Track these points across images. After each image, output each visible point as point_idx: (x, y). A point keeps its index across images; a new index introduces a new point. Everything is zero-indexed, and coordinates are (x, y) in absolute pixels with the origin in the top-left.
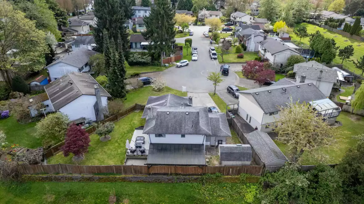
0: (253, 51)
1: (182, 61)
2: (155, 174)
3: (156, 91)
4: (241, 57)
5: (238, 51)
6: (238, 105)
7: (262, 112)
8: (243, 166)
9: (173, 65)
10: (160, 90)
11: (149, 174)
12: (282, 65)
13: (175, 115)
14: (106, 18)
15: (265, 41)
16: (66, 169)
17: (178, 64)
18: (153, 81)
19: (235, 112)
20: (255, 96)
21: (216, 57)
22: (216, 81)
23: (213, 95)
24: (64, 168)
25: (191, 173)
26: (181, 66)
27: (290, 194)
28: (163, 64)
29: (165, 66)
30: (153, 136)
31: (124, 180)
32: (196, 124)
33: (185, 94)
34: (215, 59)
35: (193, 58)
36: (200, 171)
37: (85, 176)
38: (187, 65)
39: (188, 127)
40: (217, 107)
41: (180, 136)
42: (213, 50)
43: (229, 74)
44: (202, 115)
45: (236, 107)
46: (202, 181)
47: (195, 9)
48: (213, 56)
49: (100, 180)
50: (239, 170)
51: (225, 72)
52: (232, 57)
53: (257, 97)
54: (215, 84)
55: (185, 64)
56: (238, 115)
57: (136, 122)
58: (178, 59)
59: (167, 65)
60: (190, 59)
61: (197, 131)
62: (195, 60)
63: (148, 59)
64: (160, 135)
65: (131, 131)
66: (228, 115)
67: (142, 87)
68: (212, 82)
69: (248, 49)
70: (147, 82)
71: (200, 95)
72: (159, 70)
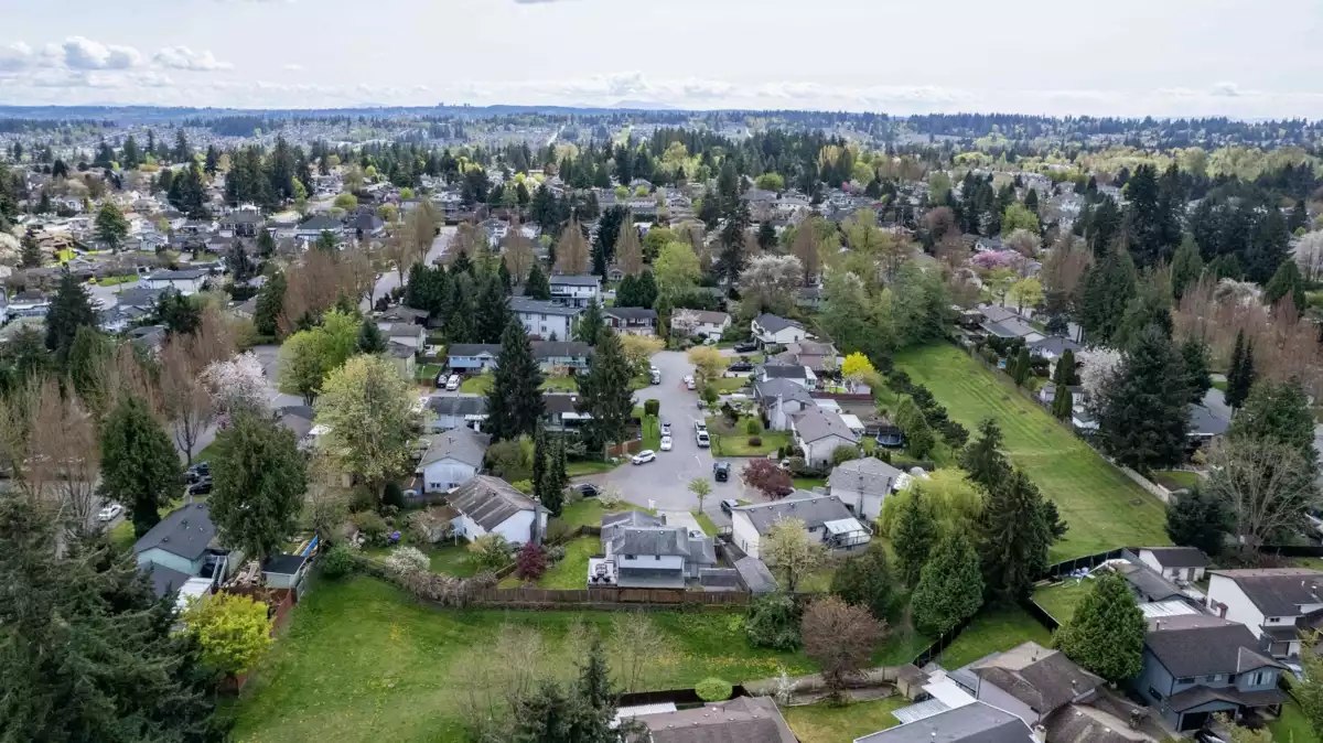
0: (783, 429)
1: (643, 453)
2: (626, 601)
3: (606, 507)
4: (755, 443)
5: (753, 430)
6: (732, 527)
7: (758, 535)
8: (728, 592)
9: (626, 460)
10: (612, 506)
11: (619, 602)
12: (825, 462)
13: (647, 534)
14: (515, 380)
15: (802, 413)
16: (523, 595)
17: (635, 458)
18: (600, 491)
19: (728, 538)
20: (750, 513)
21: (707, 443)
22: (702, 491)
23: (699, 514)
24: (522, 593)
25: (668, 600)
26: (642, 463)
27: (774, 617)
28: (606, 458)
29: (611, 462)
30: (622, 557)
31: (589, 608)
32: (673, 544)
33: (654, 511)
34: (706, 447)
35: (663, 446)
36: (677, 598)
37: (544, 603)
38: (653, 459)
39: (664, 548)
40: (703, 532)
41: (654, 557)
42: (702, 428)
43: (730, 479)
44: (679, 535)
45: (729, 530)
46: (680, 610)
47: (663, 305)
48: (702, 443)
49: (562, 609)
50: (723, 597)
51: (722, 476)
52: (739, 444)
53: (752, 515)
54: (701, 497)
55: (649, 458)
56: (733, 544)
57: (587, 550)
58: (634, 449)
59: (615, 459)
60: (657, 448)
61: (674, 552)
62: (666, 451)
63: (580, 448)
64: (630, 557)
65: (585, 560)
66: (716, 542)
67: (580, 500)
68: (696, 494)
69: (772, 425)
70: (589, 492)
71: (677, 514)
72: (603, 470)
